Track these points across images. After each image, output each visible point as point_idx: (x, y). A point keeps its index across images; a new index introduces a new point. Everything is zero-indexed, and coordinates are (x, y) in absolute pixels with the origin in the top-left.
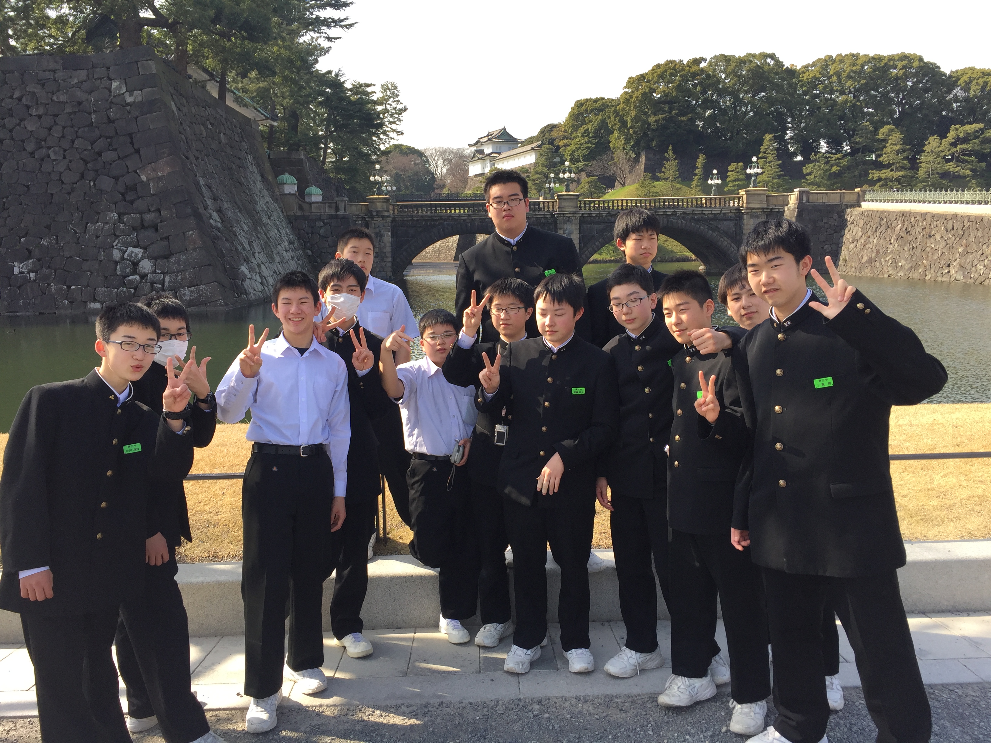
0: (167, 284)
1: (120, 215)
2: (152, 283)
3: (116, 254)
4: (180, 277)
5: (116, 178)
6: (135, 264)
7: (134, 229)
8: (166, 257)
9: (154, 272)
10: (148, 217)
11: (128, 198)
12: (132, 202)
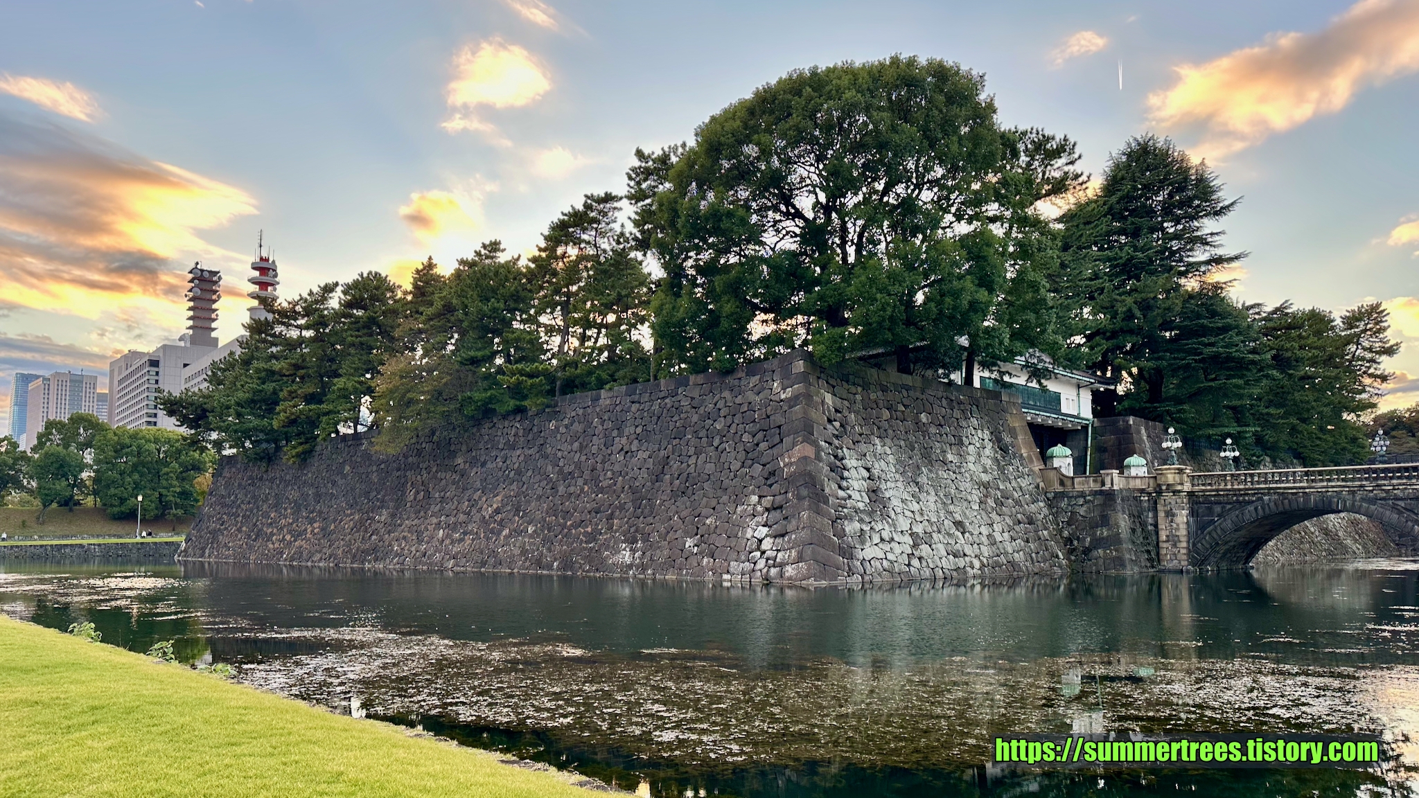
0: (778, 560)
1: (760, 497)
2: (767, 559)
3: (749, 534)
4: (787, 556)
5: (764, 465)
6: (760, 541)
7: (767, 510)
8: (783, 536)
9: (772, 549)
10: (778, 498)
11: (769, 482)
12: (770, 486)
